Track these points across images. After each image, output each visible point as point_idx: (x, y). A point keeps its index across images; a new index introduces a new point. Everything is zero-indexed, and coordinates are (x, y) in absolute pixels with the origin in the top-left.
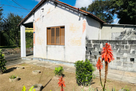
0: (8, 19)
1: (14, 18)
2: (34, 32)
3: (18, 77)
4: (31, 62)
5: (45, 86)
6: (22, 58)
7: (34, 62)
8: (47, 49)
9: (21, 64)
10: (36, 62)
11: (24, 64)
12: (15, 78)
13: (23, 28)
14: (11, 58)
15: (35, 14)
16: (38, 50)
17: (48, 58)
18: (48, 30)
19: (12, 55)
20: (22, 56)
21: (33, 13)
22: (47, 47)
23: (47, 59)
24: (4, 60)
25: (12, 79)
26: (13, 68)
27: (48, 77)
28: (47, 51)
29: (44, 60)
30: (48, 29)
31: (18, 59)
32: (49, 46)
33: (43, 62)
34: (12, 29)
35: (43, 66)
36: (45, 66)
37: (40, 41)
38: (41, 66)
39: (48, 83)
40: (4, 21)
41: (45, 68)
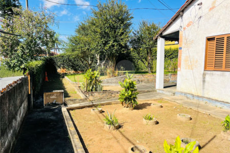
0: (139, 30)
1: (147, 28)
2: (181, 48)
3: (155, 119)
4: (173, 99)
5: (204, 146)
6: (158, 91)
7: (178, 100)
8: (204, 78)
9: (157, 100)
10: (181, 99)
11: (161, 100)
12: (151, 119)
13: (161, 42)
14: (142, 88)
15: (184, 15)
16: (186, 79)
17: (206, 96)
18: (209, 42)
19: (143, 84)
20: (157, 87)
21: (181, 13)
22: (204, 75)
23: (203, 97)
24: (136, 90)
25: (148, 121)
26: (146, 103)
27: (208, 130)
28: (204, 81)
29: (196, 98)
30: (209, 39)
31: (152, 91)
32: (209, 72)
33: (195, 101)
34: (144, 46)
35: (195, 109)
36: (200, 110)
37: (190, 64)
38: (191, 107)
39: (209, 142)
40: (134, 34)
41: (198, 112)
